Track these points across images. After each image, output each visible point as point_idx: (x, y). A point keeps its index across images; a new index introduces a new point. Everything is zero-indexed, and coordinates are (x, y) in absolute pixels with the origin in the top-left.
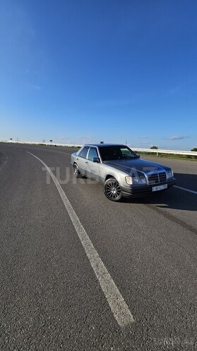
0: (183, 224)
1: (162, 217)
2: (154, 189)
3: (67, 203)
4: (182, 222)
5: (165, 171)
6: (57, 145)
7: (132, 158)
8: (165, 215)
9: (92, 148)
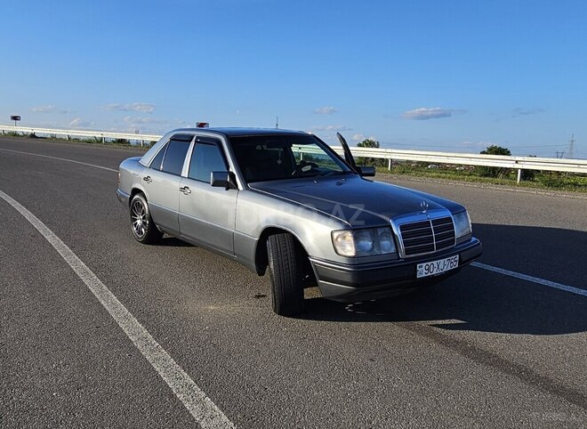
0: (523, 373)
1: (458, 359)
2: (423, 271)
3: (133, 328)
4: (519, 368)
5: (448, 214)
6: (39, 131)
7: (336, 175)
8: (465, 352)
9: (202, 141)
